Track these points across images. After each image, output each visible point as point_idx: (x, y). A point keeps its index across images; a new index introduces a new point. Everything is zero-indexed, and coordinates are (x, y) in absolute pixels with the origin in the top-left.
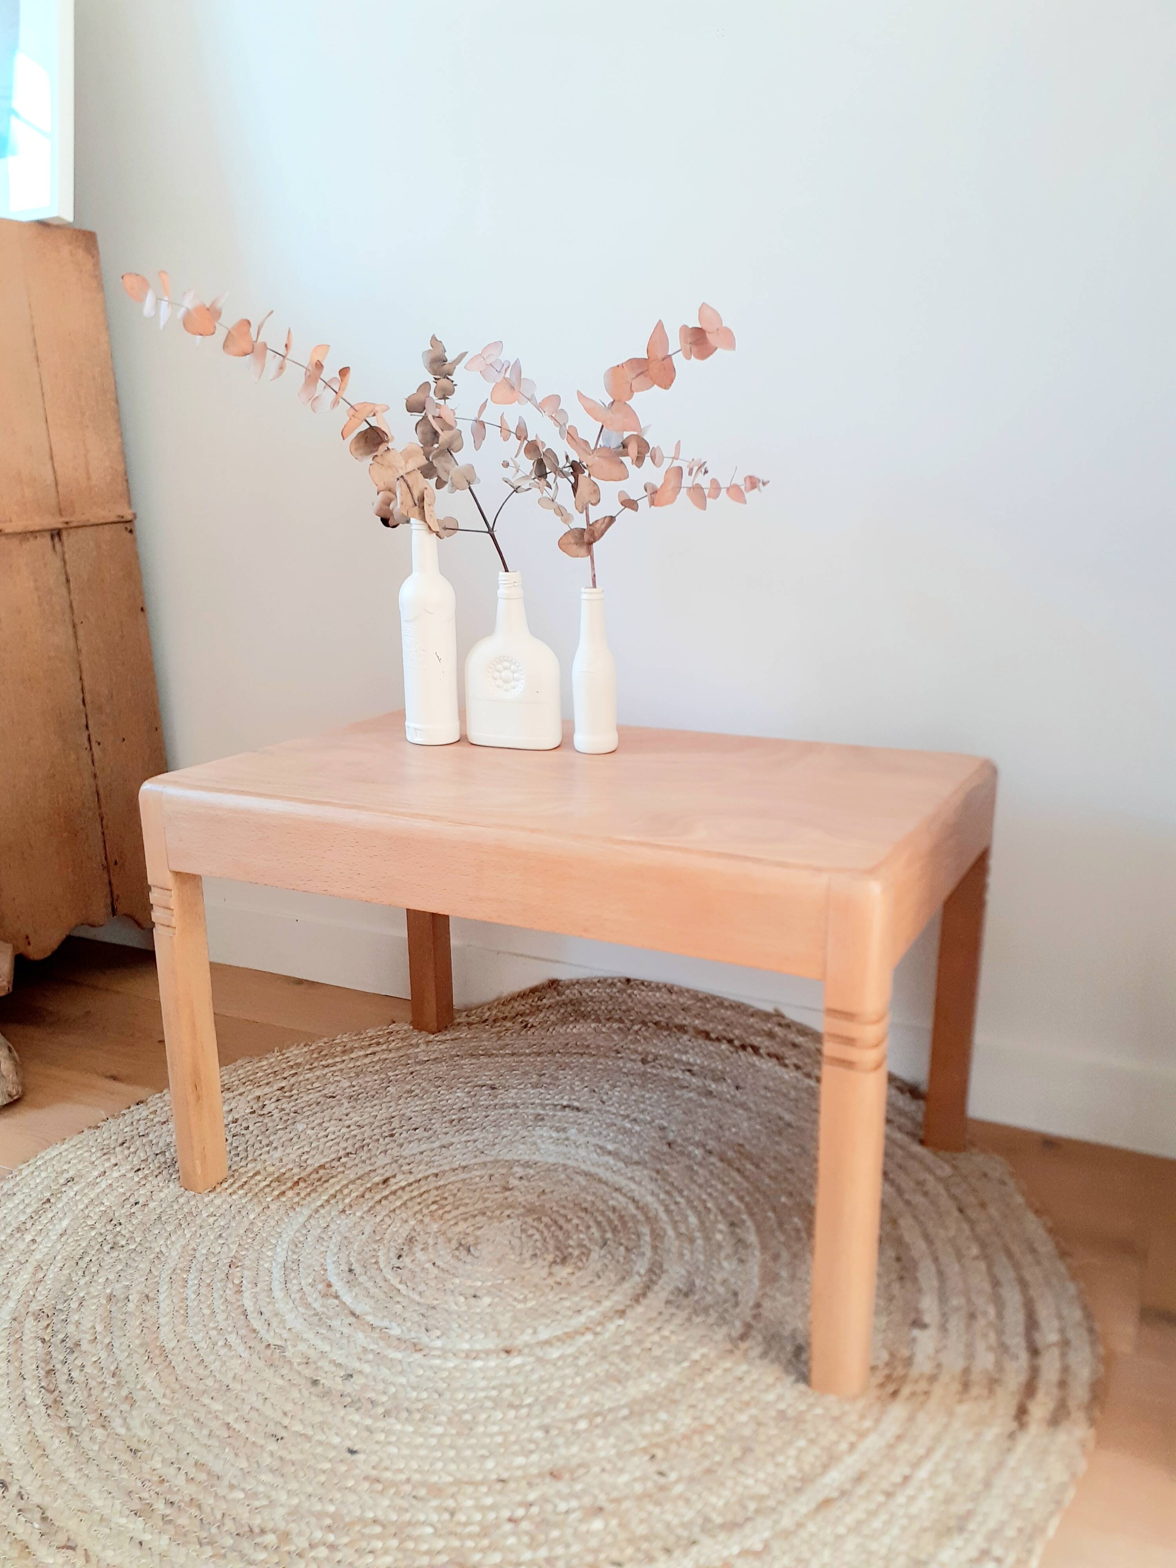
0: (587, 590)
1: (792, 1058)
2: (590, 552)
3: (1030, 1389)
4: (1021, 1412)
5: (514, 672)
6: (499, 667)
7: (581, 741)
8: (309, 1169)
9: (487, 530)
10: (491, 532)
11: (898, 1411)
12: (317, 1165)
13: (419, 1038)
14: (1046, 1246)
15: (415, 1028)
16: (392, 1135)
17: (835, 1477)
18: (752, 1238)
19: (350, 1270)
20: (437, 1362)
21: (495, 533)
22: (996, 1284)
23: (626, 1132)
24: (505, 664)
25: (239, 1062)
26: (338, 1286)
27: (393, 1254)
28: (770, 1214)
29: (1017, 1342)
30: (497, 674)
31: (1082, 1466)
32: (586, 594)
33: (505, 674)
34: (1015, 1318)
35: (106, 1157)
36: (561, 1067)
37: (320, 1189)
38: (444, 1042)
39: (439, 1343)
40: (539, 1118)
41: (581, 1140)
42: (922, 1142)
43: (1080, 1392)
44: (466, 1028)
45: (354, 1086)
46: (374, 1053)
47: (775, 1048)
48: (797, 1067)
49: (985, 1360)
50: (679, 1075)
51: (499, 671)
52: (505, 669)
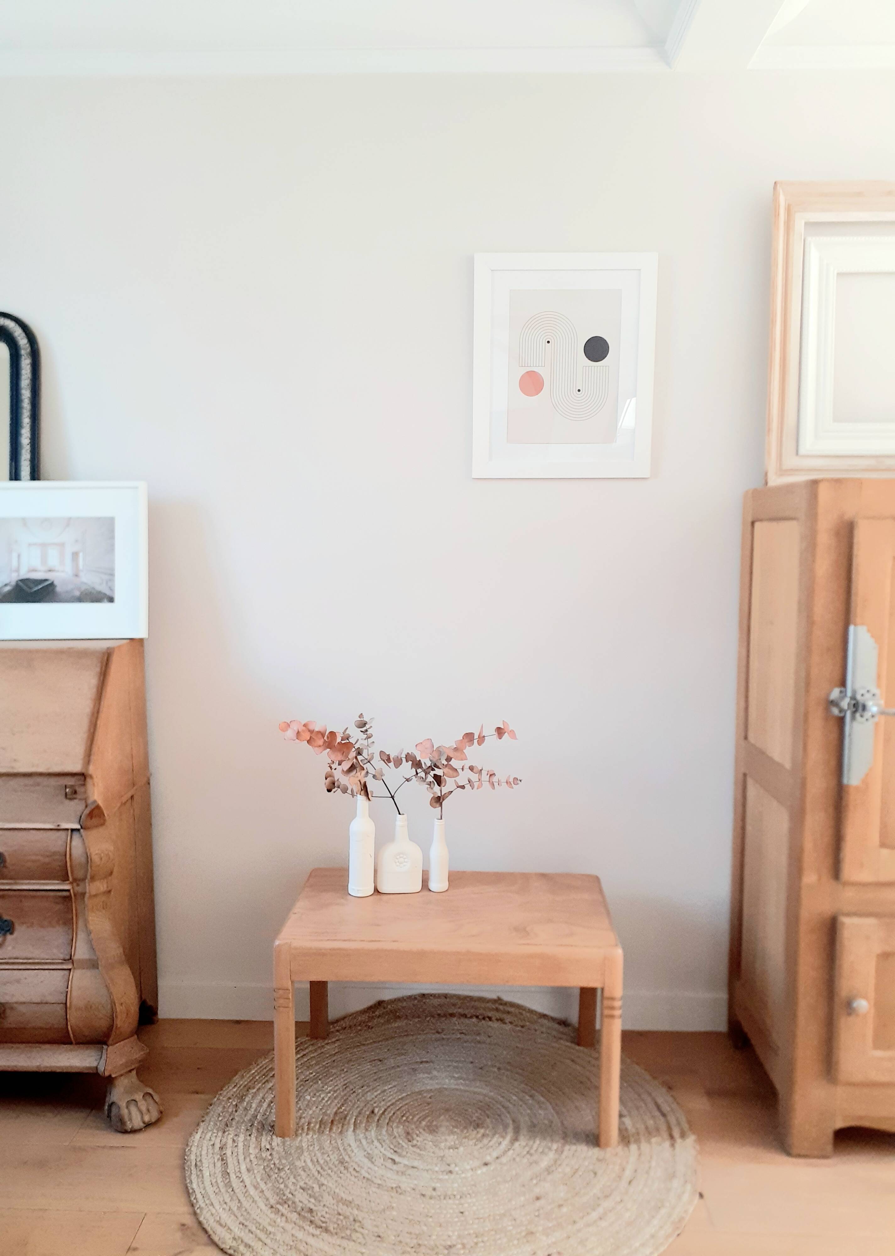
0: (437, 820)
1: (508, 1019)
2: (441, 805)
3: (669, 1128)
4: (672, 1137)
5: (405, 859)
6: (398, 857)
7: (433, 886)
8: (332, 1116)
9: (391, 796)
10: (392, 797)
11: (633, 1147)
12: (333, 1113)
13: (320, 1043)
14: (648, 1077)
15: (312, 1038)
16: (354, 1092)
17: (628, 1173)
18: (542, 1099)
19: (395, 1152)
20: (463, 1175)
21: (394, 798)
22: (639, 1095)
23: (457, 1067)
24: (401, 855)
25: (240, 1073)
26: (397, 1159)
27: (407, 1141)
28: (542, 1089)
29: (657, 1114)
30: (397, 860)
31: (698, 1147)
32: (437, 823)
33: (402, 860)
34: (651, 1106)
35: (227, 1133)
36: (405, 1044)
37: (346, 1123)
38: (334, 1042)
39: (457, 1169)
40: (414, 1070)
41: (444, 1075)
42: (579, 1044)
43: (686, 1126)
44: (338, 1033)
45: (312, 1073)
46: (304, 1055)
47: (498, 1015)
48: (511, 1023)
49: (651, 1123)
50: (459, 1036)
51: (397, 859)
52: (400, 857)
